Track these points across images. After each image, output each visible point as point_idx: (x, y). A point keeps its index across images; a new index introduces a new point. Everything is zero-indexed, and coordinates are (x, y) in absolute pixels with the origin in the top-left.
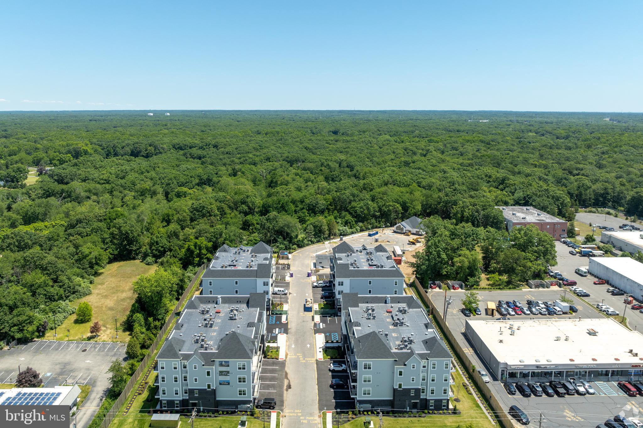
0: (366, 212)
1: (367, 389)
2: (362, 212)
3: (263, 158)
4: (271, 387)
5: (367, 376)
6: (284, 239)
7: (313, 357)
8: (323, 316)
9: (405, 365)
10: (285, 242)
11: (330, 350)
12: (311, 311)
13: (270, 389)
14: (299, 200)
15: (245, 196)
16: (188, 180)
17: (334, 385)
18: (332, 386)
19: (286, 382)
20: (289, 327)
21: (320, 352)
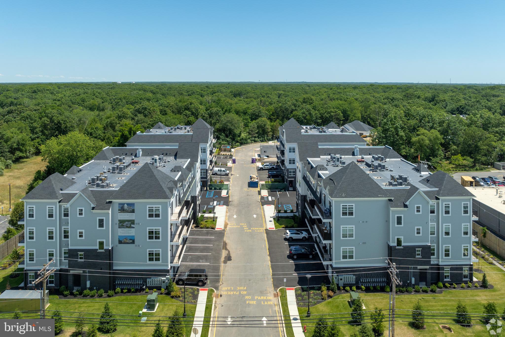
0: (308, 117)
1: (348, 248)
2: (303, 117)
3: (209, 93)
4: (202, 259)
5: (349, 227)
6: (227, 136)
7: (262, 226)
8: (271, 191)
9: (406, 206)
10: (228, 139)
11: (284, 219)
12: (257, 187)
13: (201, 261)
14: (242, 111)
15: (188, 103)
16: (137, 101)
17: (295, 255)
18: (290, 257)
19: (224, 253)
20: (230, 200)
21: (270, 221)
